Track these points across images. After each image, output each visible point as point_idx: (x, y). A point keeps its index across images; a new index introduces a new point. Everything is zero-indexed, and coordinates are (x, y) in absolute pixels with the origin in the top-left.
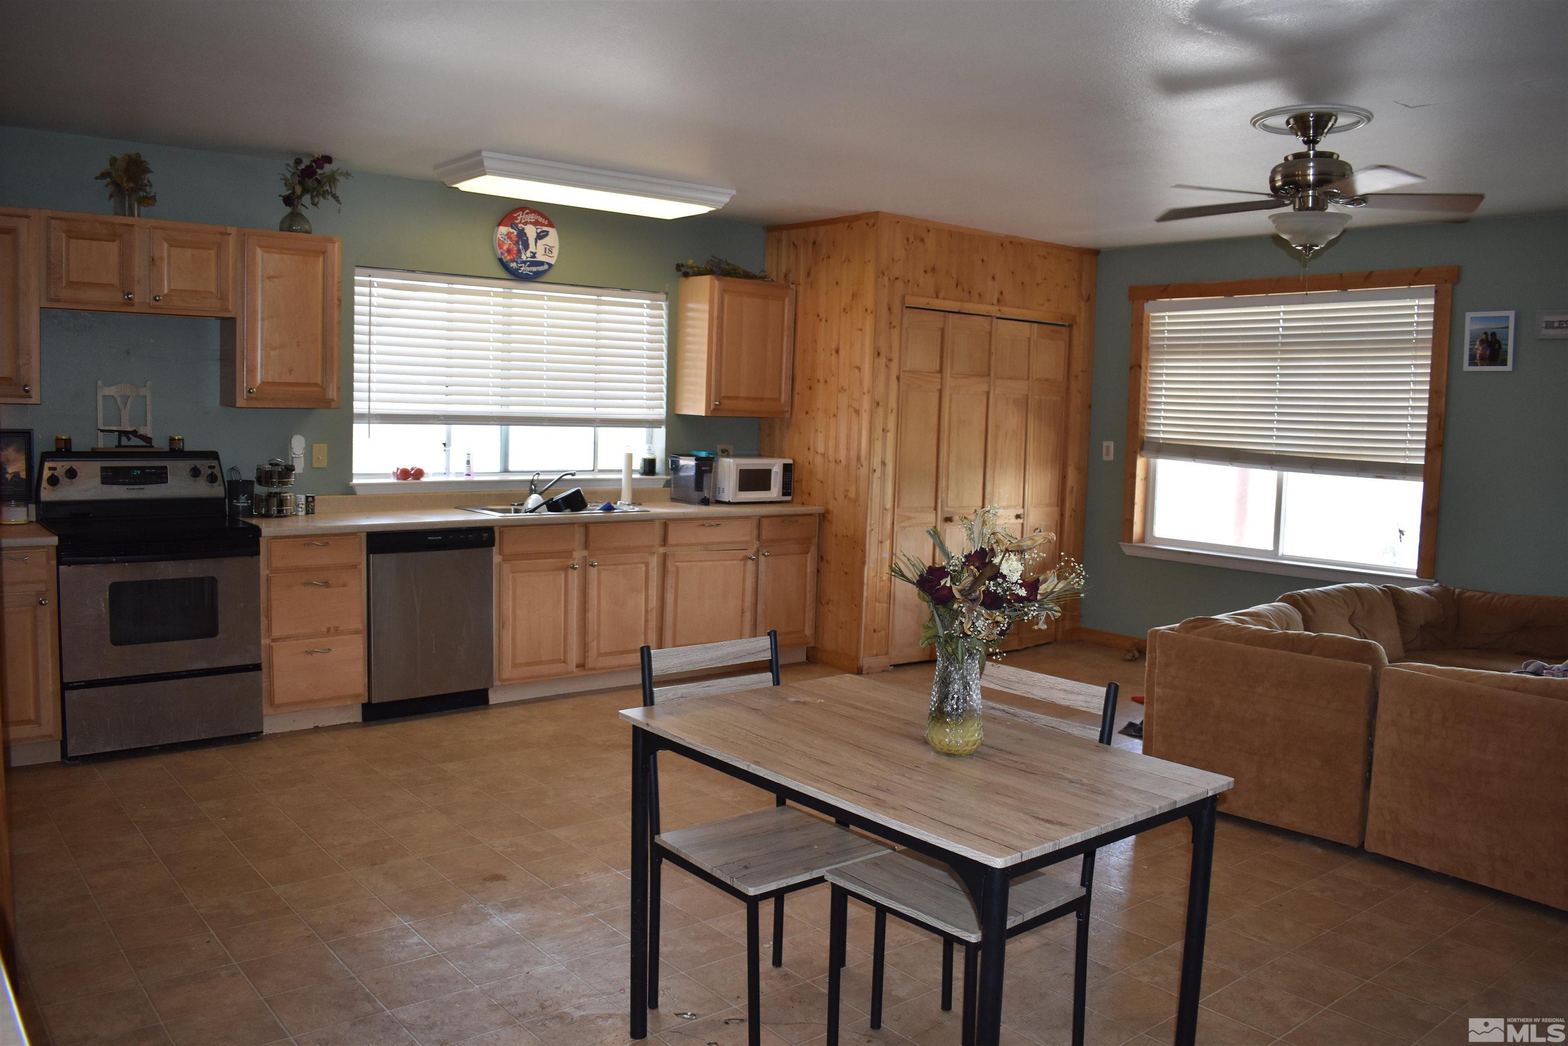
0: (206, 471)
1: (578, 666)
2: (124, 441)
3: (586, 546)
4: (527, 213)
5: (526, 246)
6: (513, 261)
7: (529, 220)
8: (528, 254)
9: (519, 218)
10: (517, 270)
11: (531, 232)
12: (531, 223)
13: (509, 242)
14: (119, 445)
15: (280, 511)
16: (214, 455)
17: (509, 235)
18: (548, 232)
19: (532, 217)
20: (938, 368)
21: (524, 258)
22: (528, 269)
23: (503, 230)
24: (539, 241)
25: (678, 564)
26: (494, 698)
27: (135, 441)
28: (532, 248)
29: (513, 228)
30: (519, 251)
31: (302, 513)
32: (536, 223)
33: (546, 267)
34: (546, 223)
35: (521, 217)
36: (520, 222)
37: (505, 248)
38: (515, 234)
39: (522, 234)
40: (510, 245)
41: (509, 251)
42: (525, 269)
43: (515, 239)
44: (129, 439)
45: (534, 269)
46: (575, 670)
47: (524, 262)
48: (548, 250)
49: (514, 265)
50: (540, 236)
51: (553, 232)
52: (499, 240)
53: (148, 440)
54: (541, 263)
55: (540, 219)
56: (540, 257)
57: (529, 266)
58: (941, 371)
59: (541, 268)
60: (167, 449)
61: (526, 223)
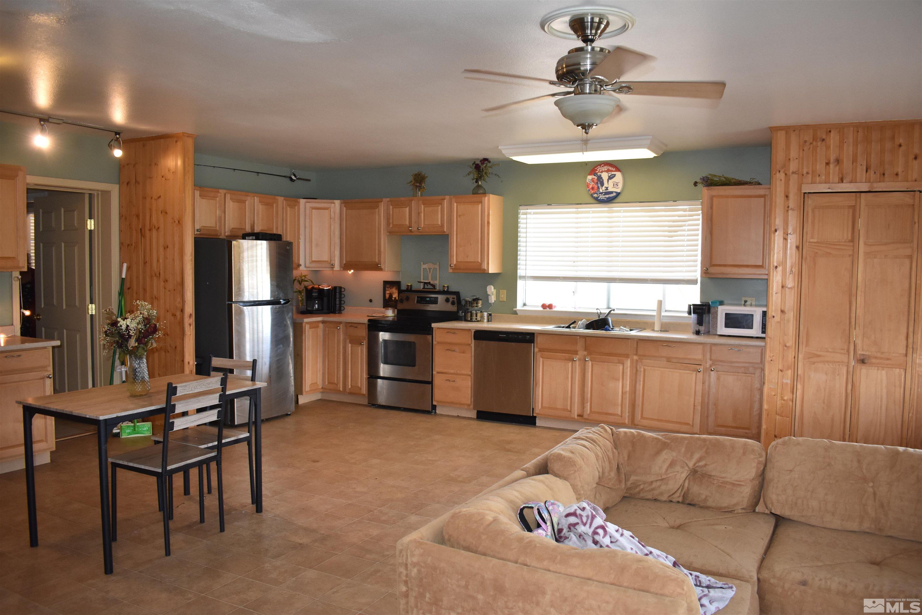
0: (451, 300)
1: (579, 416)
2: (426, 287)
3: (586, 349)
4: (603, 166)
5: (602, 184)
6: (595, 193)
7: (604, 170)
8: (604, 188)
9: (598, 169)
10: (597, 198)
11: (605, 176)
12: (605, 171)
13: (593, 183)
14: (424, 288)
15: (471, 319)
16: (457, 294)
17: (593, 180)
18: (615, 175)
19: (606, 168)
20: (850, 238)
21: (601, 191)
22: (604, 196)
23: (590, 177)
24: (609, 180)
25: (646, 367)
26: (538, 423)
27: (430, 287)
28: (606, 185)
29: (595, 175)
30: (598, 188)
31: (486, 321)
32: (608, 171)
33: (614, 194)
34: (614, 170)
35: (599, 169)
36: (599, 172)
37: (591, 187)
38: (596, 178)
39: (600, 179)
40: (593, 185)
41: (593, 188)
42: (602, 197)
43: (596, 181)
44: (427, 286)
45: (607, 196)
46: (576, 417)
47: (601, 193)
48: (616, 185)
49: (595, 195)
50: (610, 178)
51: (619, 175)
52: (588, 183)
53: (434, 286)
54: (612, 192)
55: (610, 168)
56: (610, 189)
57: (604, 195)
58: (852, 241)
59: (611, 195)
60: (442, 290)
61: (602, 172)
